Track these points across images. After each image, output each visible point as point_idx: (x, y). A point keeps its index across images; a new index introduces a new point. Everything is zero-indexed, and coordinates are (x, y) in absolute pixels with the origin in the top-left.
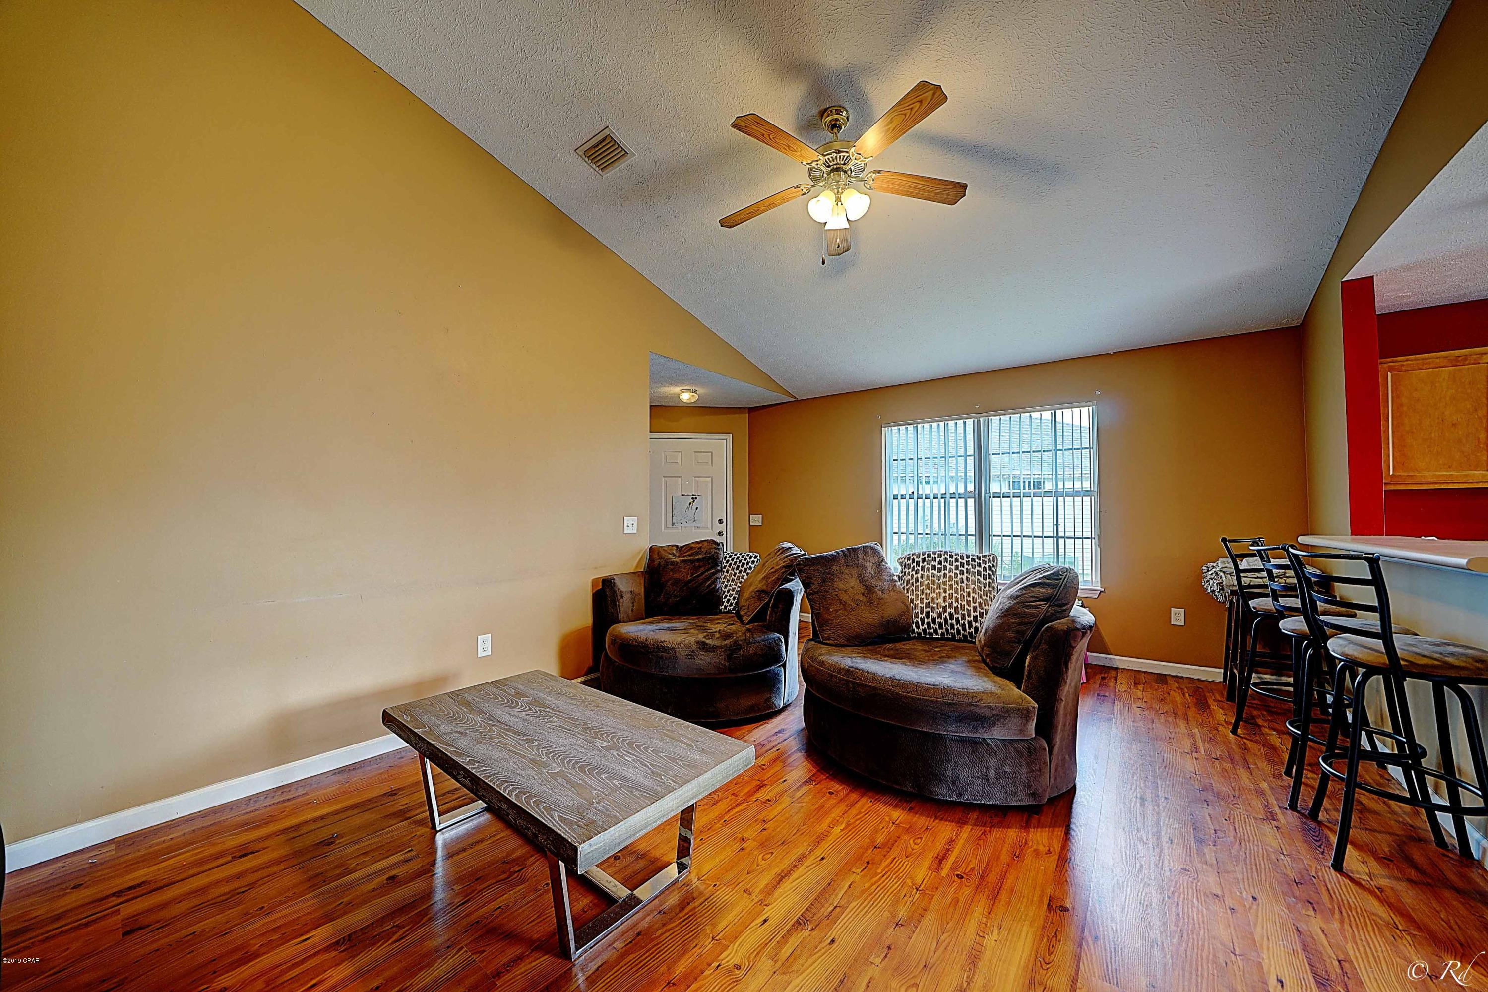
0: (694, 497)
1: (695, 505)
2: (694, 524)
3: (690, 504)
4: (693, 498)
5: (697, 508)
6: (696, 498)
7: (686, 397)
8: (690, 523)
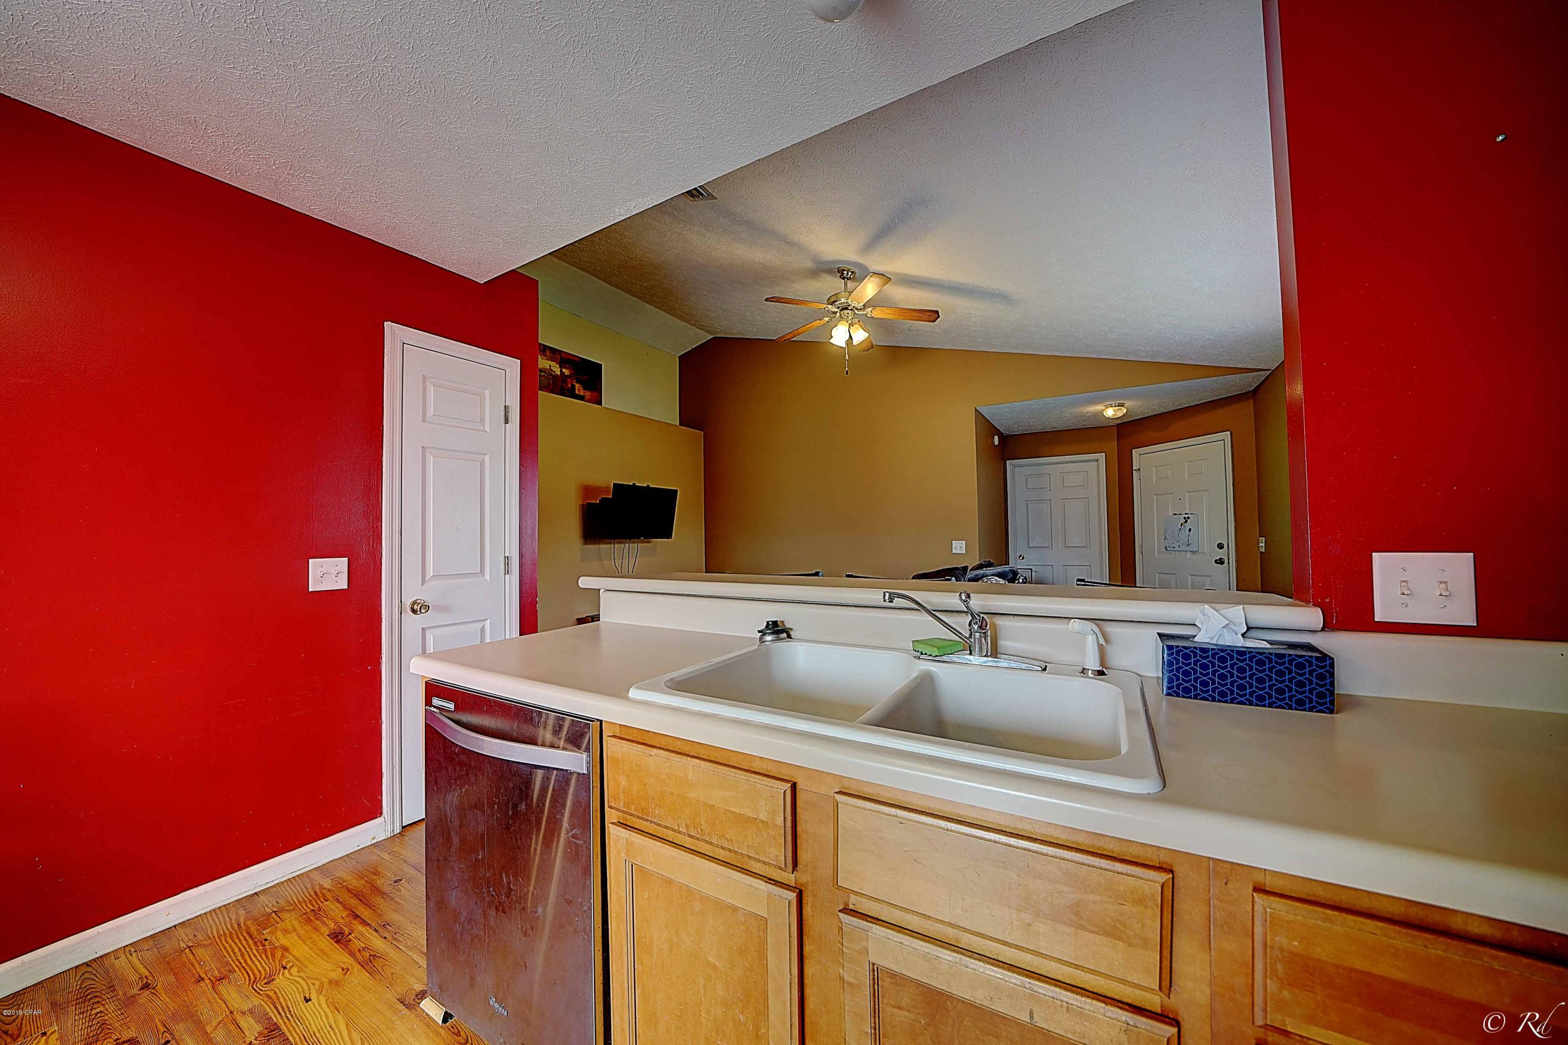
0: (1186, 516)
1: (1188, 526)
2: (1188, 548)
3: (1182, 524)
4: (1185, 518)
5: (1190, 530)
6: (1188, 518)
7: (1110, 413)
8: (1183, 548)
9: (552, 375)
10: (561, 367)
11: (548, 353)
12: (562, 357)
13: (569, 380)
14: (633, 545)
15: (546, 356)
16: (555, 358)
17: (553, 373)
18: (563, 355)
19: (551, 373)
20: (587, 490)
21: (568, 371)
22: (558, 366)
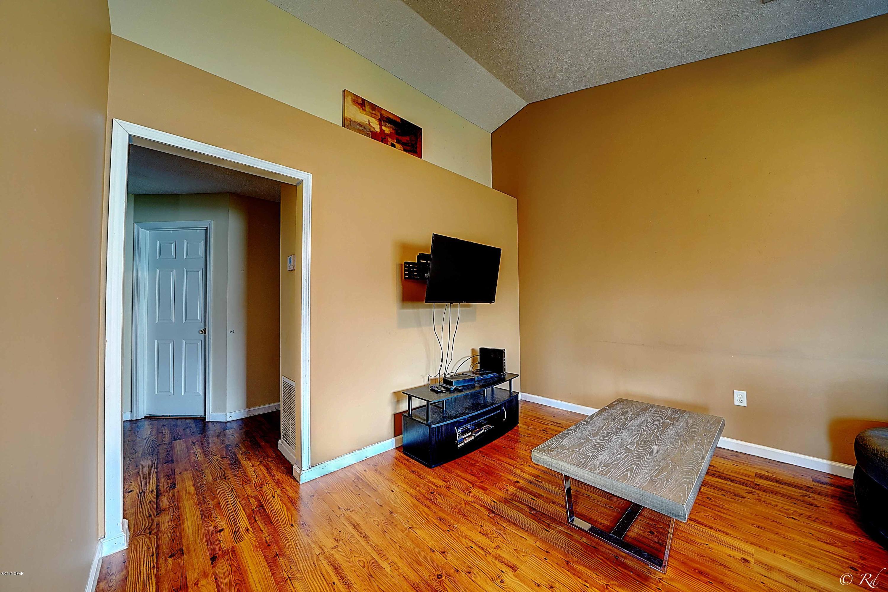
9: (371, 132)
10: (380, 124)
11: (367, 108)
12: (381, 115)
13: (389, 139)
14: (455, 309)
15: (366, 111)
16: (375, 114)
17: (372, 129)
18: (383, 112)
19: (370, 129)
20: (405, 248)
21: (388, 129)
22: (377, 123)
